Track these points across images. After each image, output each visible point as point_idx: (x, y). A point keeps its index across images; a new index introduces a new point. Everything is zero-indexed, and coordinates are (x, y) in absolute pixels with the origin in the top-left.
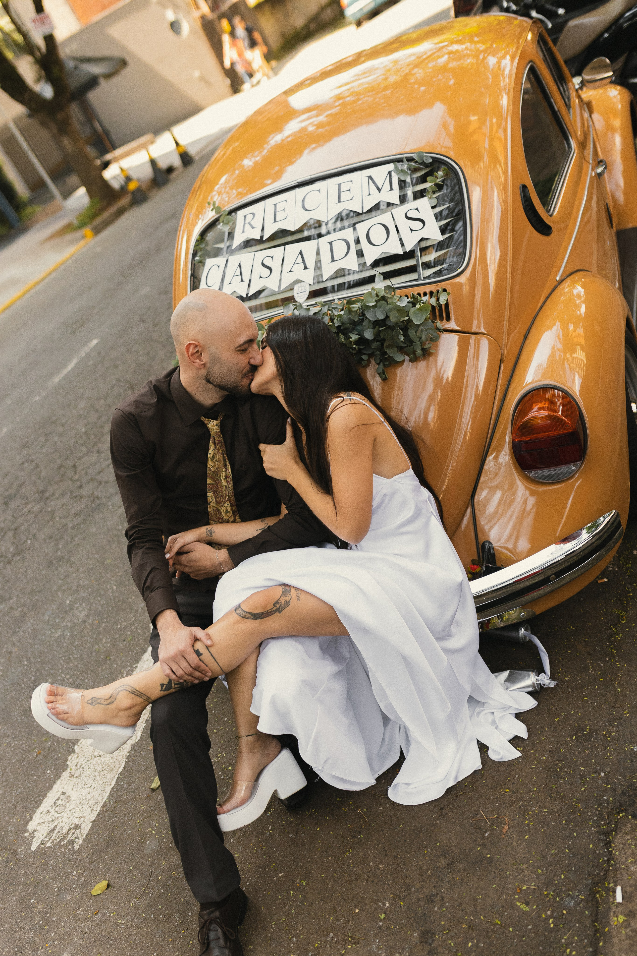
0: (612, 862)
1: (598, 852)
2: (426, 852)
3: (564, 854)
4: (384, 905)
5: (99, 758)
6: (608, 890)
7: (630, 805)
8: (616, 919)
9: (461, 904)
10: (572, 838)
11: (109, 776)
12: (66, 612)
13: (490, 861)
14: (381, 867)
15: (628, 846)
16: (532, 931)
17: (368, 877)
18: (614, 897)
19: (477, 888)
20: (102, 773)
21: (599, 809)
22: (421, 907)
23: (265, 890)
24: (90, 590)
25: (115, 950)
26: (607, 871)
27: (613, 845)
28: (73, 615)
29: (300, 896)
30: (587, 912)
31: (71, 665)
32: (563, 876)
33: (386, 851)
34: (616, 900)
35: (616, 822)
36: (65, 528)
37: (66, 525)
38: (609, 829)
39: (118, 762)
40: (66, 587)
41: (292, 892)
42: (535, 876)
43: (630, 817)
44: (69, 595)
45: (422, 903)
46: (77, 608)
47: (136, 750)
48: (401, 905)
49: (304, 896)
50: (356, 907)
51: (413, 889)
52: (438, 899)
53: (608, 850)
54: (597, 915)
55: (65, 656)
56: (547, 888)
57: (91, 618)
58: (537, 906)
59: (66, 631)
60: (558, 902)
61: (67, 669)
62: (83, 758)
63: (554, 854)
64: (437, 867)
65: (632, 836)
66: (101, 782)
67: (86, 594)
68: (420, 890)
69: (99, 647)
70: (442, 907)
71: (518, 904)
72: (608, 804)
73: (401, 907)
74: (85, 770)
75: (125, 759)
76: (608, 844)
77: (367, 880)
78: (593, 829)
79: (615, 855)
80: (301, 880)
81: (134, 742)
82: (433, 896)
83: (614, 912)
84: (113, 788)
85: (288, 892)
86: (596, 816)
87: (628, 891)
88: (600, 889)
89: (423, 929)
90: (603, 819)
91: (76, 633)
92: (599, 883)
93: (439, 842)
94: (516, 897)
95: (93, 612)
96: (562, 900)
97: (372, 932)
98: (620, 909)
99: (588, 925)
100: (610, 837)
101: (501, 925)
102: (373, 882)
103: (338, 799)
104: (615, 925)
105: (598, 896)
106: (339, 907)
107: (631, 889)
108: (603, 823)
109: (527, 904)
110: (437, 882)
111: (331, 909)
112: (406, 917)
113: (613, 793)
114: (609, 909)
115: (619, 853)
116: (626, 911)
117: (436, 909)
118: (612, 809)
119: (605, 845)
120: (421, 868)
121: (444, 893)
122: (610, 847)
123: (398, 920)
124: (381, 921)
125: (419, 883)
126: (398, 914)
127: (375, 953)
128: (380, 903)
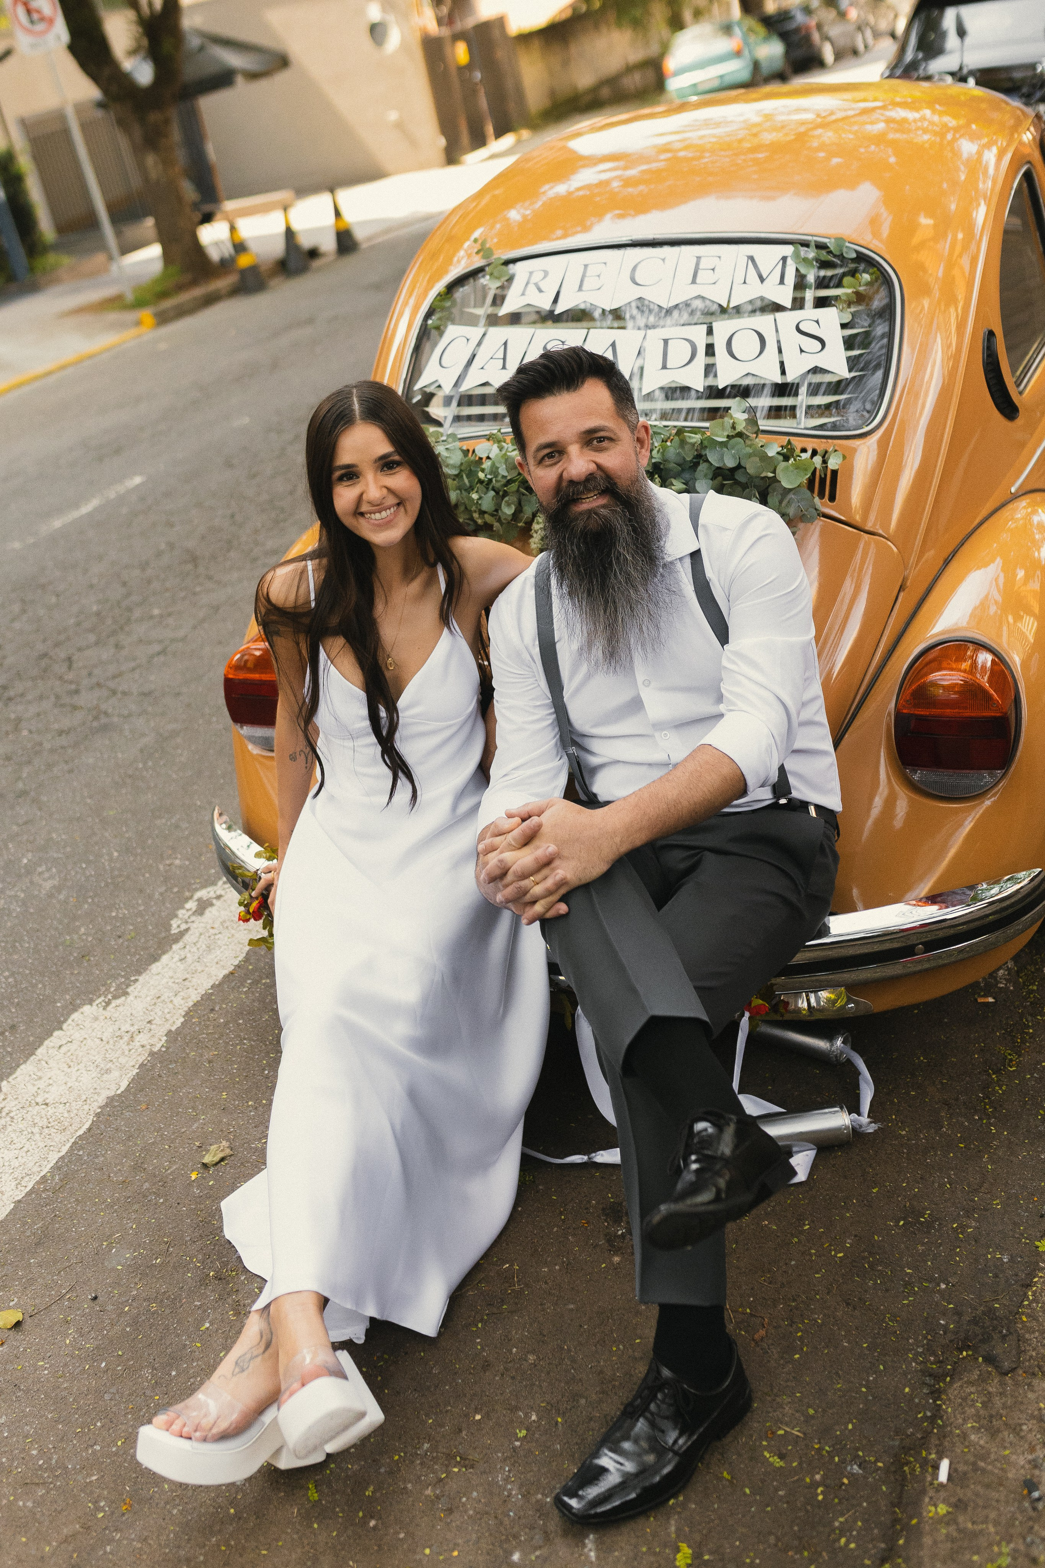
0: (939, 1422)
1: (917, 1400)
2: (613, 1348)
3: (857, 1393)
4: (527, 1415)
5: (44, 1107)
6: (925, 1463)
7: (983, 1341)
8: (933, 1509)
10: (875, 1373)
11: (58, 1138)
12: (20, 876)
14: (531, 1358)
15: (970, 1403)
16: (784, 1500)
17: (506, 1369)
18: (935, 1475)
20: (46, 1131)
21: (929, 1337)
22: (593, 1430)
24: (68, 849)
25: (26, 1407)
26: (927, 1434)
27: (944, 1397)
28: (31, 882)
29: (379, 1378)
30: (884, 1488)
31: (16, 957)
32: (850, 1426)
33: (543, 1335)
34: (937, 1479)
35: (955, 1363)
36: (37, 748)
37: (41, 744)
38: (940, 1370)
39: (78, 1119)
40: (25, 837)
42: (802, 1418)
43: (980, 1359)
44: (28, 851)
45: (596, 1425)
46: (40, 874)
47: (115, 1107)
48: (556, 1423)
49: (385, 1379)
50: (477, 1411)
51: (583, 1401)
53: (935, 1401)
54: (900, 1497)
55: (7, 942)
56: (819, 1439)
57: (64, 892)
58: (799, 1464)
59: (15, 904)
60: (837, 1464)
61: (6, 963)
62: (16, 1102)
63: (839, 1390)
64: (631, 1375)
65: (980, 1389)
66: (42, 1145)
67: (60, 856)
68: (595, 1404)
69: (72, 939)
71: (767, 1454)
72: (945, 1333)
74: (15, 1121)
75: (91, 1117)
76: (936, 1394)
77: (502, 1374)
78: (914, 1364)
79: (946, 1412)
80: (385, 1353)
81: (113, 1093)
83: (931, 1498)
84: (62, 1158)
86: (923, 1346)
87: (960, 1469)
88: (912, 1459)
90: (934, 1354)
91: (32, 910)
92: (910, 1449)
93: (640, 1338)
94: (765, 1443)
95: (69, 884)
96: (843, 1461)
97: (500, 1455)
98: (943, 1494)
99: (884, 1508)
100: (941, 1384)
101: (731, 1482)
102: (513, 1378)
104: (932, 1518)
105: (906, 1468)
106: (446, 1406)
107: (965, 1468)
108: (932, 1358)
109: (782, 1457)
111: (432, 1407)
112: (565, 1441)
113: (956, 1318)
114: (923, 1492)
115: (954, 1411)
116: (953, 1500)
118: (951, 1341)
119: (932, 1393)
122: (939, 1398)
123: (547, 1444)
124: (518, 1440)
125: (596, 1393)
126: (551, 1434)
127: (500, 1486)
128: (521, 1413)
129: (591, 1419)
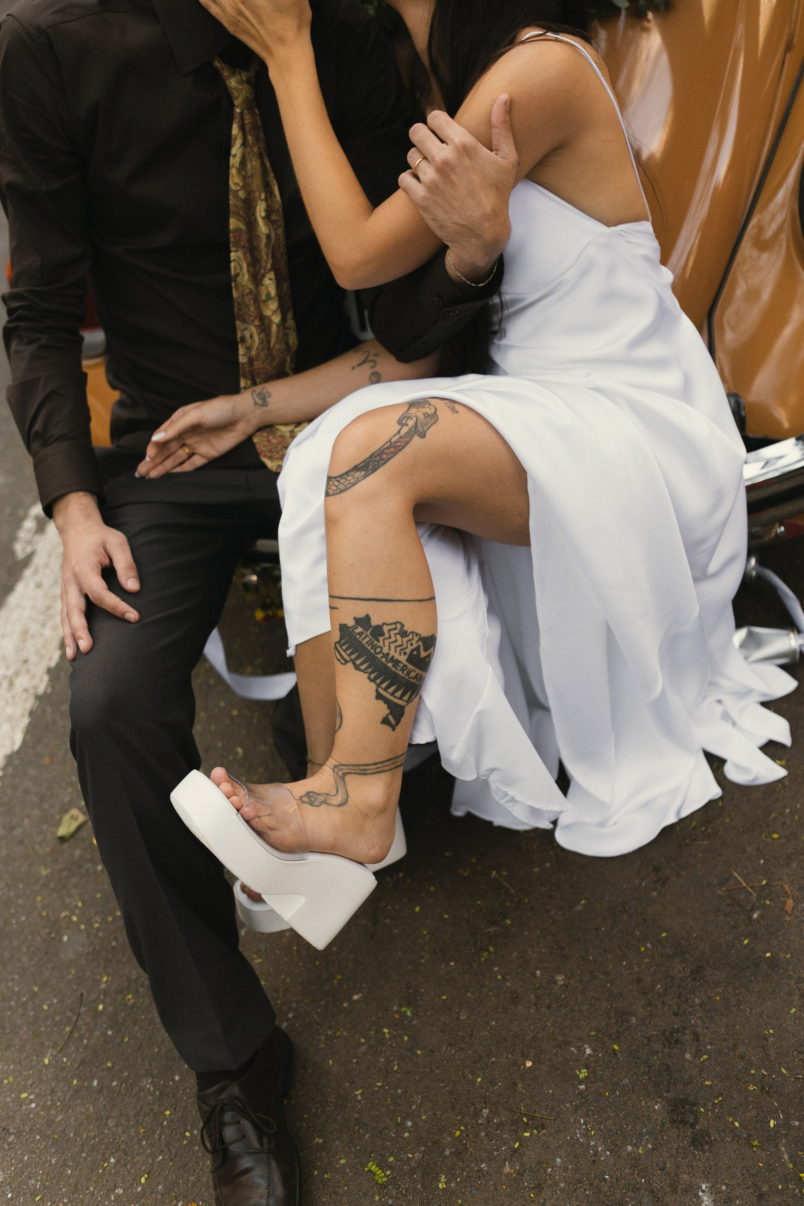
2: (643, 949)
4: (581, 1051)
9: (735, 1045)
13: (774, 963)
17: (538, 997)
19: (761, 1015)
22: (656, 1053)
23: (330, 1028)
29: (406, 1038)
33: (563, 949)
41: (386, 1030)
45: (658, 1046)
47: (17, 766)
48: (614, 1052)
49: (412, 1038)
50: (525, 1057)
52: (688, 1037)
64: (673, 978)
68: (647, 1021)
70: (698, 1054)
73: (615, 1054)
77: (536, 1005)
80: (401, 1006)
81: (10, 751)
82: (677, 1032)
85: (379, 1031)
89: (671, 1095)
93: (666, 931)
97: (568, 1105)
102: (549, 1007)
103: (447, 854)
106: (489, 1056)
110: (679, 1006)
111: (475, 1062)
112: (631, 1072)
117: (688, 1056)
120: (639, 980)
121: (696, 1025)
123: (615, 1080)
124: (581, 1082)
125: (643, 1007)
126: (613, 1068)
127: (582, 1145)
128: (573, 1049)
129: (650, 1040)
